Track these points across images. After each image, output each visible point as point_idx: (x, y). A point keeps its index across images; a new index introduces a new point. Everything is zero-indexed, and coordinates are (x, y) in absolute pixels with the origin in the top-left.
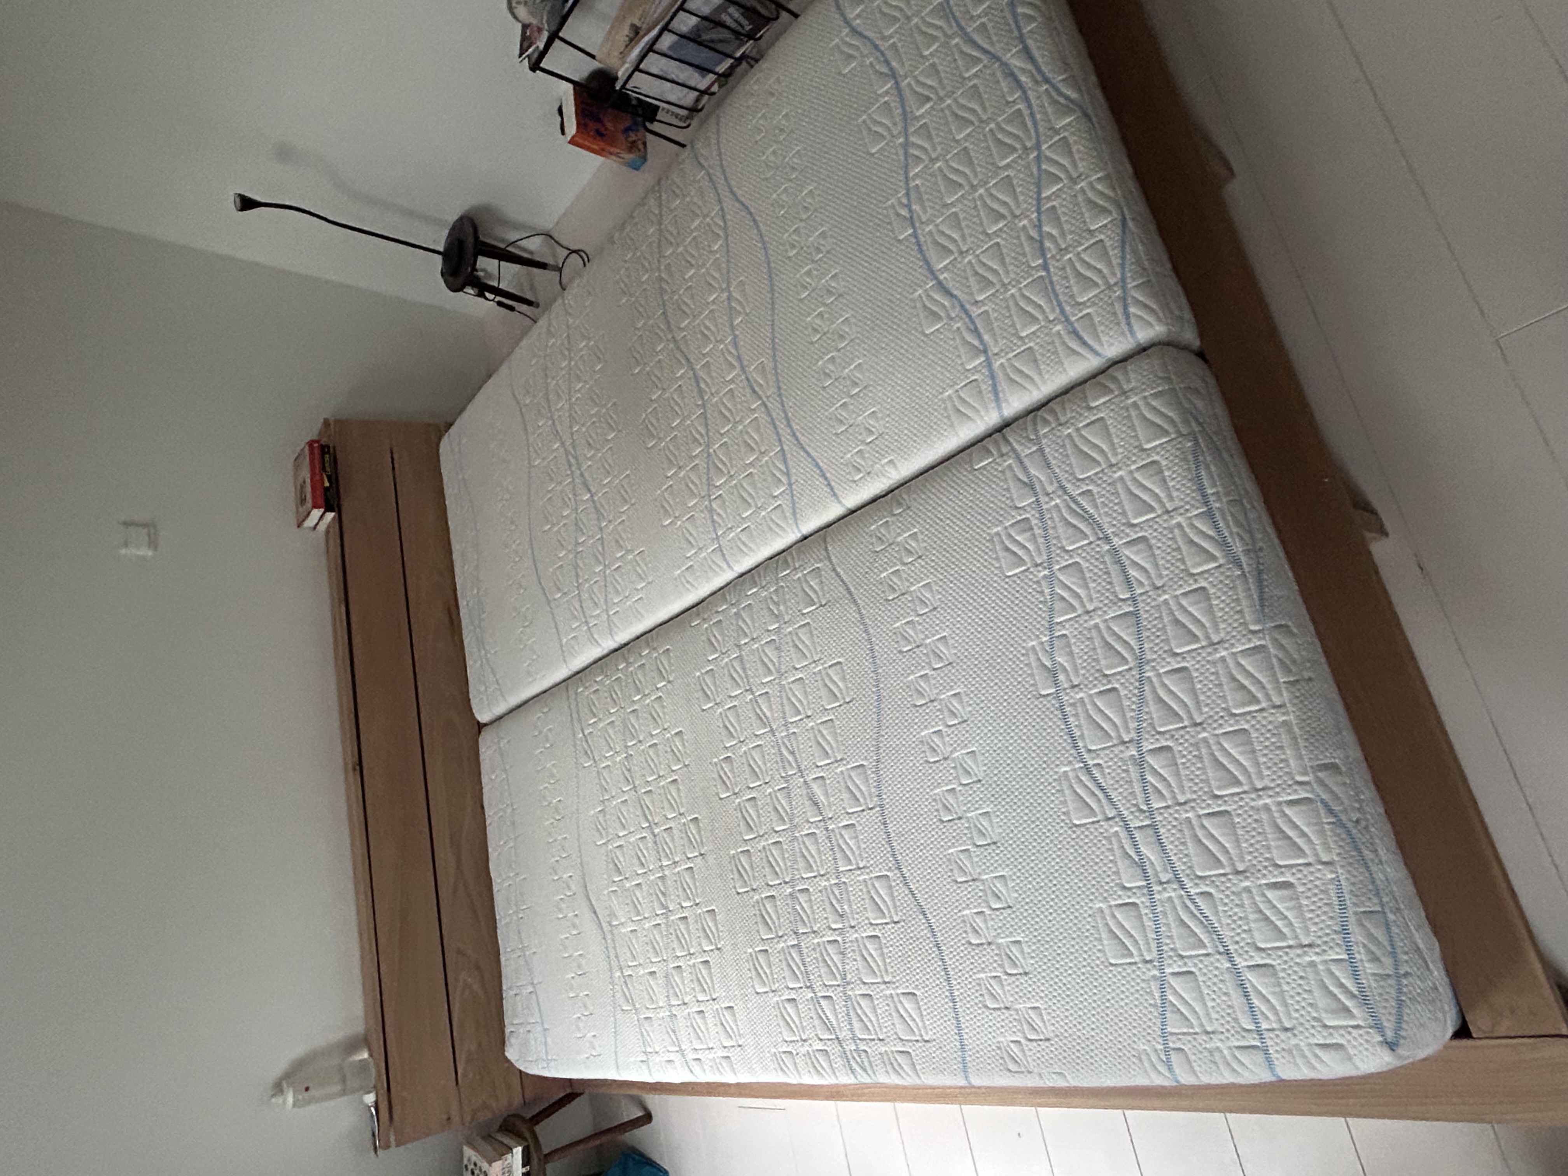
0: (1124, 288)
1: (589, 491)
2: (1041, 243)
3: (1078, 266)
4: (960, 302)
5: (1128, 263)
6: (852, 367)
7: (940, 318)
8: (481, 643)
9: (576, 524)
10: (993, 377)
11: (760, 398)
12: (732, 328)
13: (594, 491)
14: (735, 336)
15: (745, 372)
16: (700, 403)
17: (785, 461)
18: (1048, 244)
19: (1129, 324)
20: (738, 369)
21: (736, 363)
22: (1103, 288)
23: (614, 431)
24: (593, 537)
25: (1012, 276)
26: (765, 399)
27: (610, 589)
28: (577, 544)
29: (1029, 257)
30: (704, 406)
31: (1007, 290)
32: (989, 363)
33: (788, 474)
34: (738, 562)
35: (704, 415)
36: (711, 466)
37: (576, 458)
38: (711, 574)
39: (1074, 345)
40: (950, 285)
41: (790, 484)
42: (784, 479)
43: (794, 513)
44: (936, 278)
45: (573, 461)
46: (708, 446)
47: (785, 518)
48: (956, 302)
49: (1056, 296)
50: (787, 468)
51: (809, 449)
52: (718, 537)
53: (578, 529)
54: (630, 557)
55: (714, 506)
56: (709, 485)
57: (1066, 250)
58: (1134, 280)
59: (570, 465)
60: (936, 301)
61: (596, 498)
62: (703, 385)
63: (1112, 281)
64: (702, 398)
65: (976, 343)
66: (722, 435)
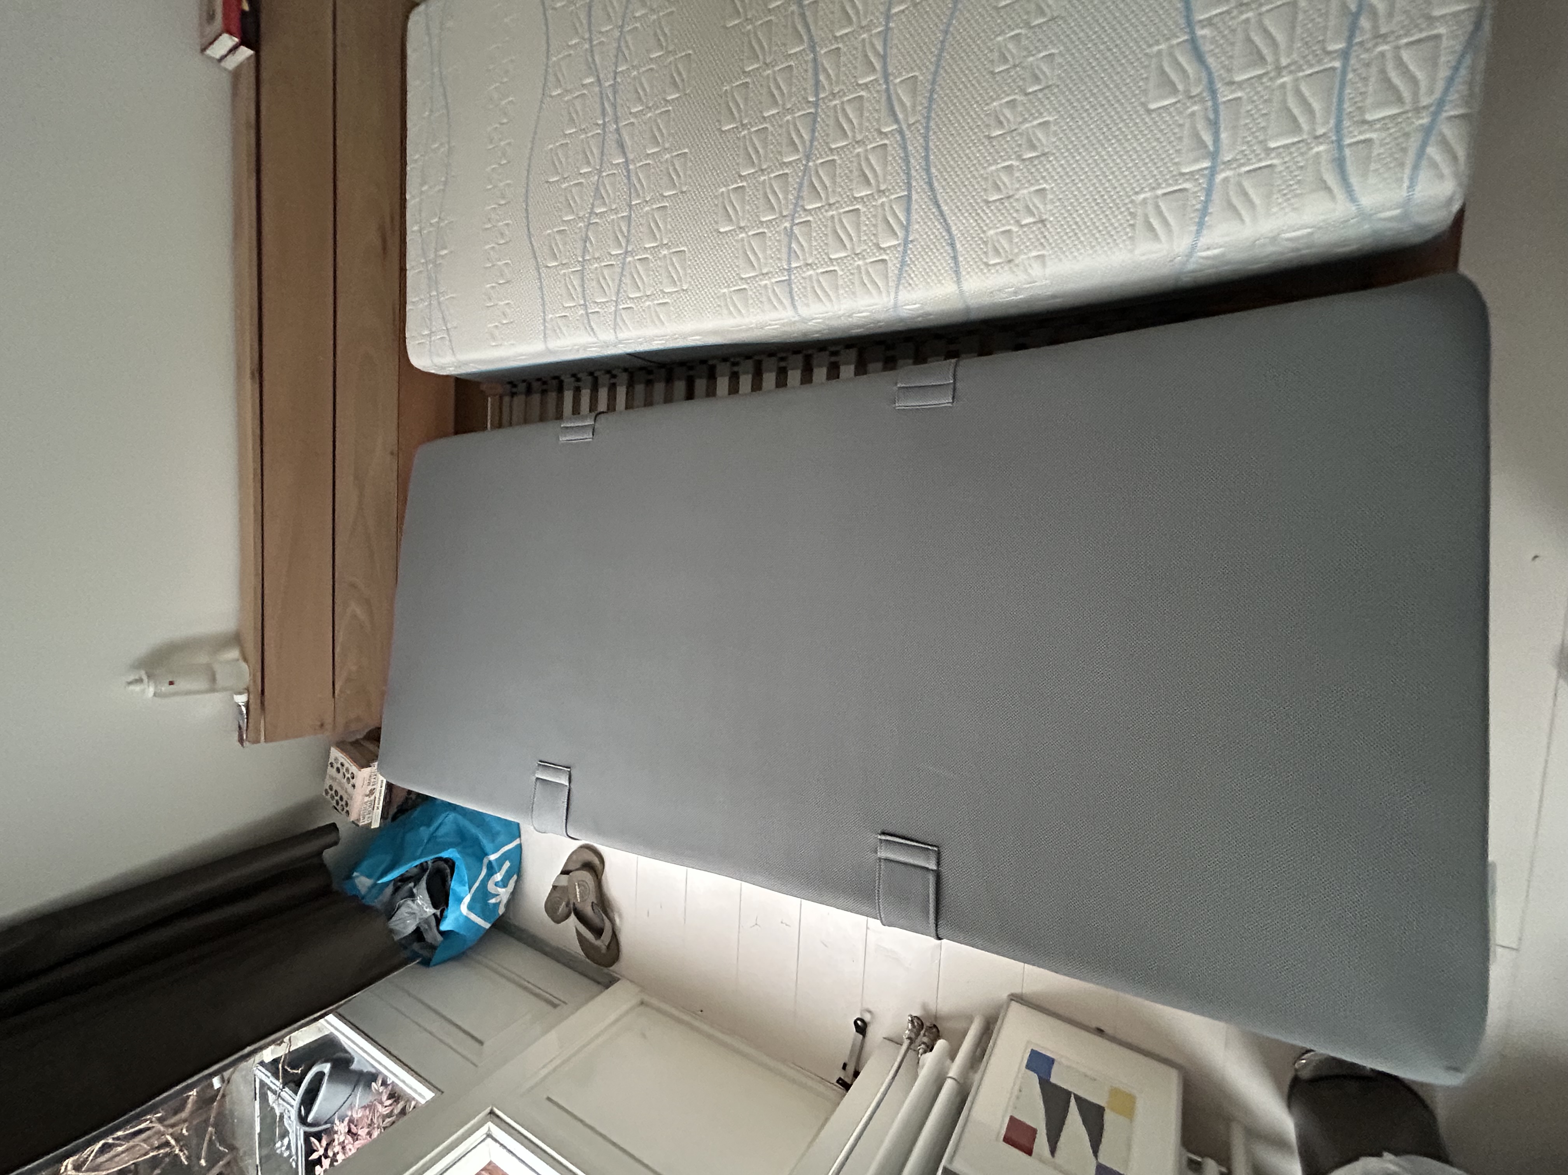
0: (1435, 115)
1: (624, 154)
2: (1356, 16)
3: (1390, 67)
4: (1210, 74)
5: (1458, 80)
6: (1035, 123)
7: (1175, 91)
8: (433, 282)
9: (597, 189)
10: (1209, 192)
11: (897, 121)
12: (888, 17)
13: (631, 156)
14: (888, 29)
15: (887, 82)
16: (812, 99)
17: (908, 211)
18: (1365, 23)
19: (1416, 167)
20: (879, 75)
21: (878, 66)
22: (1407, 107)
23: (678, 91)
24: (616, 211)
25: (1295, 56)
26: (904, 127)
27: (627, 280)
28: (592, 213)
29: (1329, 34)
30: (816, 104)
31: (1279, 75)
32: (1213, 171)
33: (906, 228)
34: (807, 305)
35: (814, 116)
36: (806, 183)
37: (614, 106)
38: (767, 306)
39: (1331, 179)
40: (1206, 47)
41: (906, 242)
42: (901, 234)
43: (899, 277)
44: (1192, 32)
45: (609, 109)
46: (808, 158)
47: (886, 277)
48: (1204, 75)
49: (1340, 101)
50: (908, 220)
51: (945, 208)
52: (789, 270)
53: (598, 195)
54: (665, 252)
55: (796, 230)
56: (796, 205)
57: (1384, 38)
58: (1456, 107)
59: (604, 113)
60: (1179, 64)
61: (631, 167)
62: (822, 78)
63: (1425, 101)
64: (817, 95)
65: (1207, 138)
66: (831, 150)
